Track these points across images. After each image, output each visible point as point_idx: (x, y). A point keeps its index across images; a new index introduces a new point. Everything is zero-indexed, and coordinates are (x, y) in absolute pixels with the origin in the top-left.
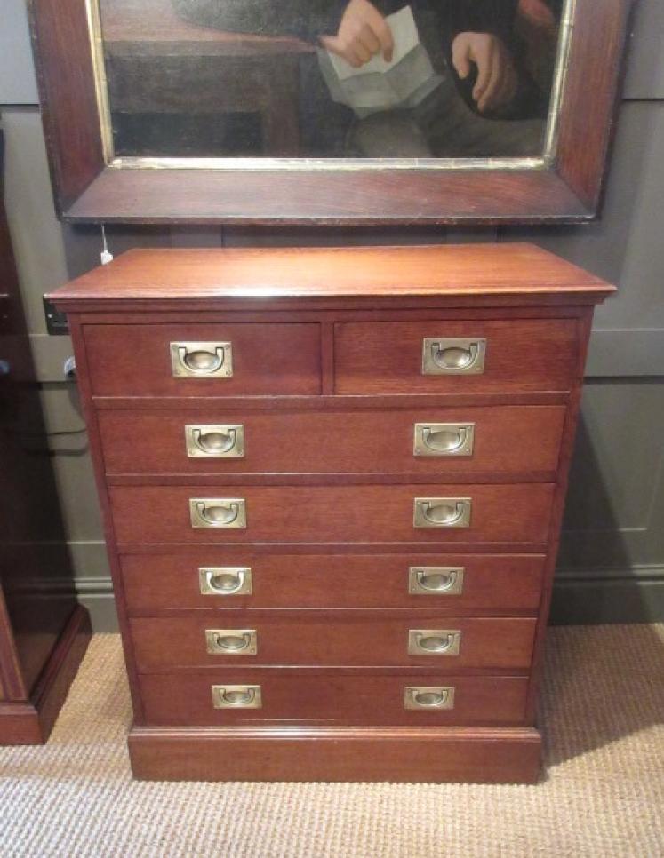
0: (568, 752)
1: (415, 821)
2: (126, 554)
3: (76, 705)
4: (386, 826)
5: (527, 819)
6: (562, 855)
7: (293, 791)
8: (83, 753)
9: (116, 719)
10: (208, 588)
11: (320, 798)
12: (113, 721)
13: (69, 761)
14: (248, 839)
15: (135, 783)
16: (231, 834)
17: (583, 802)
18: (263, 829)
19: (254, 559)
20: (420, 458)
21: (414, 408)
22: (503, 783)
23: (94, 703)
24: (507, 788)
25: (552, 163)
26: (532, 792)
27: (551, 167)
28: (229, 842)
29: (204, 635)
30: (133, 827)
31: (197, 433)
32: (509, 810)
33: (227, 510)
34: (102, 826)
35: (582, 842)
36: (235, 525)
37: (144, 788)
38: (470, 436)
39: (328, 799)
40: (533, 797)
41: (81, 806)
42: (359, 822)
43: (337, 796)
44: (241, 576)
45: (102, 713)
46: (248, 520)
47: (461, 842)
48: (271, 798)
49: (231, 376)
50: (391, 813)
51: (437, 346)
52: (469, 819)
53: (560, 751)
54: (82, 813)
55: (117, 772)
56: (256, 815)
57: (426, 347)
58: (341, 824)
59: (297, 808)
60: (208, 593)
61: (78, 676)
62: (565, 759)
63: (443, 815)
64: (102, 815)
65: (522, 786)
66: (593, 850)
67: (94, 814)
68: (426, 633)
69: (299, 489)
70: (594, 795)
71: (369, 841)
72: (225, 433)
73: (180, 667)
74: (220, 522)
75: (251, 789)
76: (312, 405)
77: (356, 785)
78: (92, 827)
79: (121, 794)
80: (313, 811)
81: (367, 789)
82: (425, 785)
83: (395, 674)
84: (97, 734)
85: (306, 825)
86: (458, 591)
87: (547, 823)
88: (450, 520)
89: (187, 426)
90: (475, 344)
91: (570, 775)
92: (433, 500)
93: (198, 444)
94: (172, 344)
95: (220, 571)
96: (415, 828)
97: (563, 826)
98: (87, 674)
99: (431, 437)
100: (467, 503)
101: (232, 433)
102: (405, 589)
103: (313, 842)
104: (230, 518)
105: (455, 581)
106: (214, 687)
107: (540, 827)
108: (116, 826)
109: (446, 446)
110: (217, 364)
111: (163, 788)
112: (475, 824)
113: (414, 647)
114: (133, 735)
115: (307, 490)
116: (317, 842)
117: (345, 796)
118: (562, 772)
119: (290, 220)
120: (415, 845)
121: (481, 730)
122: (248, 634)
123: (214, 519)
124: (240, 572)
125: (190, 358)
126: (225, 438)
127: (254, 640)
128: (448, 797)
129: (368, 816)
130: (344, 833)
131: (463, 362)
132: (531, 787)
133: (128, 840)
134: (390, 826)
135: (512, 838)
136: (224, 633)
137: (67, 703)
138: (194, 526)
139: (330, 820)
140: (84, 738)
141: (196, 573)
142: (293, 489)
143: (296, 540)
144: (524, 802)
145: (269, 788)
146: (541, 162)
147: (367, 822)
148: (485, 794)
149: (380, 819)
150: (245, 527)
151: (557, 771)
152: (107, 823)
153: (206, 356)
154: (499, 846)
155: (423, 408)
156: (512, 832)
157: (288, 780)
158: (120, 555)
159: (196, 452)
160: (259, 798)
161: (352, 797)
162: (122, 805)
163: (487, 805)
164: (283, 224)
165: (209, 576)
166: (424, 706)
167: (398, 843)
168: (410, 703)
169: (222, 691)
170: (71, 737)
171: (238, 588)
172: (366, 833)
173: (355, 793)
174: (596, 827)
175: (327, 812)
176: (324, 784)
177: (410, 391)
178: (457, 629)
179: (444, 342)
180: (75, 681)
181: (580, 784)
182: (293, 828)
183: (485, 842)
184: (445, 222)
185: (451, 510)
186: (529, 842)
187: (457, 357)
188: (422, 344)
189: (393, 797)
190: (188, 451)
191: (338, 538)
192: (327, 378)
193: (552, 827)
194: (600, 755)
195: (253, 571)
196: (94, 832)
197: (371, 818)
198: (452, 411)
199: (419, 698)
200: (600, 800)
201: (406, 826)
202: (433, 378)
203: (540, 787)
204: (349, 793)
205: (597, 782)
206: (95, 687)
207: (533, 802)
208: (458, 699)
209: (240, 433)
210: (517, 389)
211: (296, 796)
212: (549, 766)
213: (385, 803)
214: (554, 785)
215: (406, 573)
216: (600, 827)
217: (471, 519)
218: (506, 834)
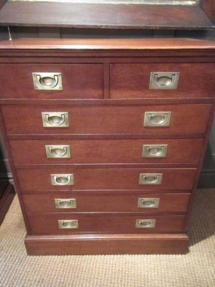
0: (196, 240)
1: (139, 272)
2: (19, 169)
3: (7, 223)
4: (128, 274)
5: (183, 269)
6: (197, 285)
7: (91, 259)
8: (9, 244)
9: (22, 229)
10: (54, 183)
11: (102, 262)
12: (21, 230)
13: (3, 247)
14: (73, 281)
15: (28, 257)
16: (66, 279)
17: (204, 262)
18: (79, 276)
19: (74, 170)
20: (147, 128)
21: (145, 105)
22: (172, 254)
23: (14, 222)
24: (174, 256)
25: (199, 3)
26: (184, 257)
27: (199, 5)
28: (65, 282)
29: (54, 201)
30: (27, 277)
31: (47, 116)
32: (175, 266)
33: (63, 150)
34: (14, 277)
35: (205, 279)
36: (66, 156)
37: (32, 259)
38: (169, 117)
39: (105, 262)
40: (184, 260)
41: (6, 268)
42: (117, 272)
43: (108, 261)
44: (69, 178)
45: (17, 226)
46: (71, 154)
47: (158, 280)
48: (83, 262)
49: (62, 89)
50: (130, 268)
51: (157, 76)
52: (160, 270)
53: (193, 240)
54: (6, 271)
55: (21, 252)
56: (76, 270)
57: (152, 76)
58: (110, 273)
59: (93, 266)
60: (55, 184)
61: (9, 211)
62: (195, 243)
63: (150, 268)
64: (15, 271)
65: (180, 255)
66: (209, 283)
67: (11, 271)
68: (146, 199)
69: (94, 141)
70: (207, 259)
71: (121, 281)
72: (60, 116)
73: (45, 213)
74: (59, 155)
75: (74, 259)
76: (99, 104)
77: (116, 256)
78: (10, 277)
79: (23, 262)
80: (99, 268)
81: (120, 257)
82: (143, 255)
83: (132, 215)
84: (15, 235)
85: (96, 275)
86: (159, 183)
87: (191, 271)
88: (158, 154)
89: (43, 113)
90: (174, 75)
91: (198, 250)
92: (151, 146)
93: (48, 121)
94: (33, 73)
95: (60, 175)
96: (139, 275)
97: (197, 272)
98: (12, 210)
99: (152, 118)
100: (166, 147)
101: (63, 116)
102: (138, 182)
103: (99, 282)
104: (63, 154)
105: (158, 180)
106: (59, 221)
107: (188, 273)
108: (20, 277)
109: (158, 122)
110: (55, 84)
111: (40, 259)
112: (163, 272)
113: (140, 205)
114: (26, 239)
115: (97, 141)
116: (101, 282)
117: (112, 261)
118: (194, 249)
119: (89, 26)
120: (140, 283)
121: (165, 235)
122: (73, 201)
123: (56, 154)
124: (69, 176)
125: (42, 80)
126: (60, 118)
127: (75, 203)
128: (152, 260)
129: (121, 270)
130: (112, 277)
131: (168, 83)
132: (183, 255)
133: (24, 283)
134: (130, 274)
135: (178, 278)
136: (62, 200)
137: (3, 222)
138: (48, 157)
139: (106, 271)
140: (9, 238)
141: (50, 177)
142: (91, 141)
143: (92, 162)
144: (181, 262)
145: (82, 258)
146: (195, 2)
147: (120, 272)
148: (166, 259)
149: (126, 271)
150: (70, 157)
151: (192, 248)
152: (16, 275)
153: (50, 80)
154: (173, 282)
155: (150, 105)
156: (177, 276)
157: (89, 254)
158: (16, 169)
159: (47, 125)
160: (78, 262)
161: (114, 261)
162: (23, 267)
163: (167, 264)
164: (86, 27)
165: (55, 178)
166: (144, 227)
167: (133, 282)
168: (138, 225)
169: (62, 222)
170: (4, 237)
171: (68, 183)
172: (120, 277)
173: (116, 259)
174: (210, 273)
175: (105, 268)
176: (103, 256)
177: (143, 97)
178: (158, 198)
179: (160, 74)
180: (8, 213)
181: (202, 254)
182: (91, 276)
183: (167, 280)
184: (154, 28)
185: (158, 150)
186: (185, 280)
187: (166, 81)
188: (150, 75)
189: (130, 261)
190: (44, 124)
191: (110, 162)
192: (106, 91)
193: (193, 273)
194: (208, 241)
195: (74, 175)
196: (11, 280)
197: (122, 270)
198: (162, 107)
199: (141, 224)
200: (210, 261)
201: (136, 274)
202: (154, 91)
203: (186, 255)
204: (113, 259)
205: (208, 253)
206: (15, 216)
207: (184, 262)
208: (157, 224)
209: (67, 116)
210: (191, 96)
211: (92, 261)
212: (189, 246)
213: (127, 263)
214: (192, 254)
215: (138, 176)
216: (211, 273)
217: (167, 153)
218: (175, 277)
